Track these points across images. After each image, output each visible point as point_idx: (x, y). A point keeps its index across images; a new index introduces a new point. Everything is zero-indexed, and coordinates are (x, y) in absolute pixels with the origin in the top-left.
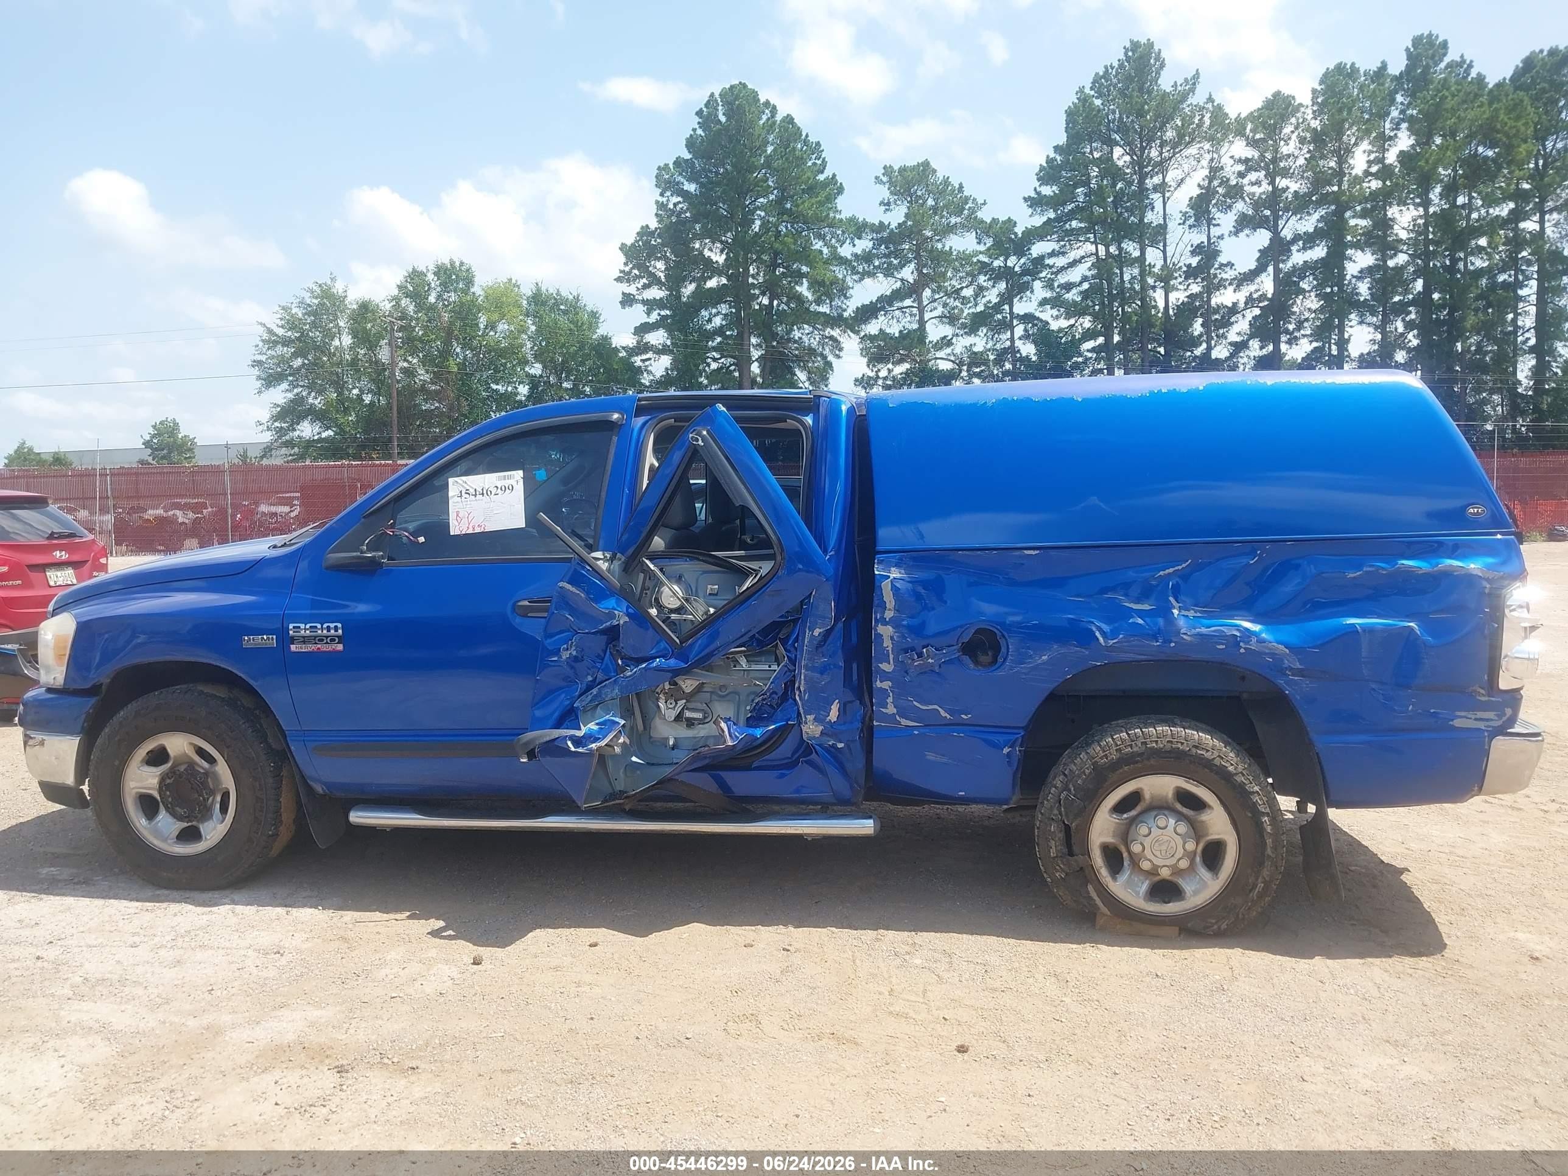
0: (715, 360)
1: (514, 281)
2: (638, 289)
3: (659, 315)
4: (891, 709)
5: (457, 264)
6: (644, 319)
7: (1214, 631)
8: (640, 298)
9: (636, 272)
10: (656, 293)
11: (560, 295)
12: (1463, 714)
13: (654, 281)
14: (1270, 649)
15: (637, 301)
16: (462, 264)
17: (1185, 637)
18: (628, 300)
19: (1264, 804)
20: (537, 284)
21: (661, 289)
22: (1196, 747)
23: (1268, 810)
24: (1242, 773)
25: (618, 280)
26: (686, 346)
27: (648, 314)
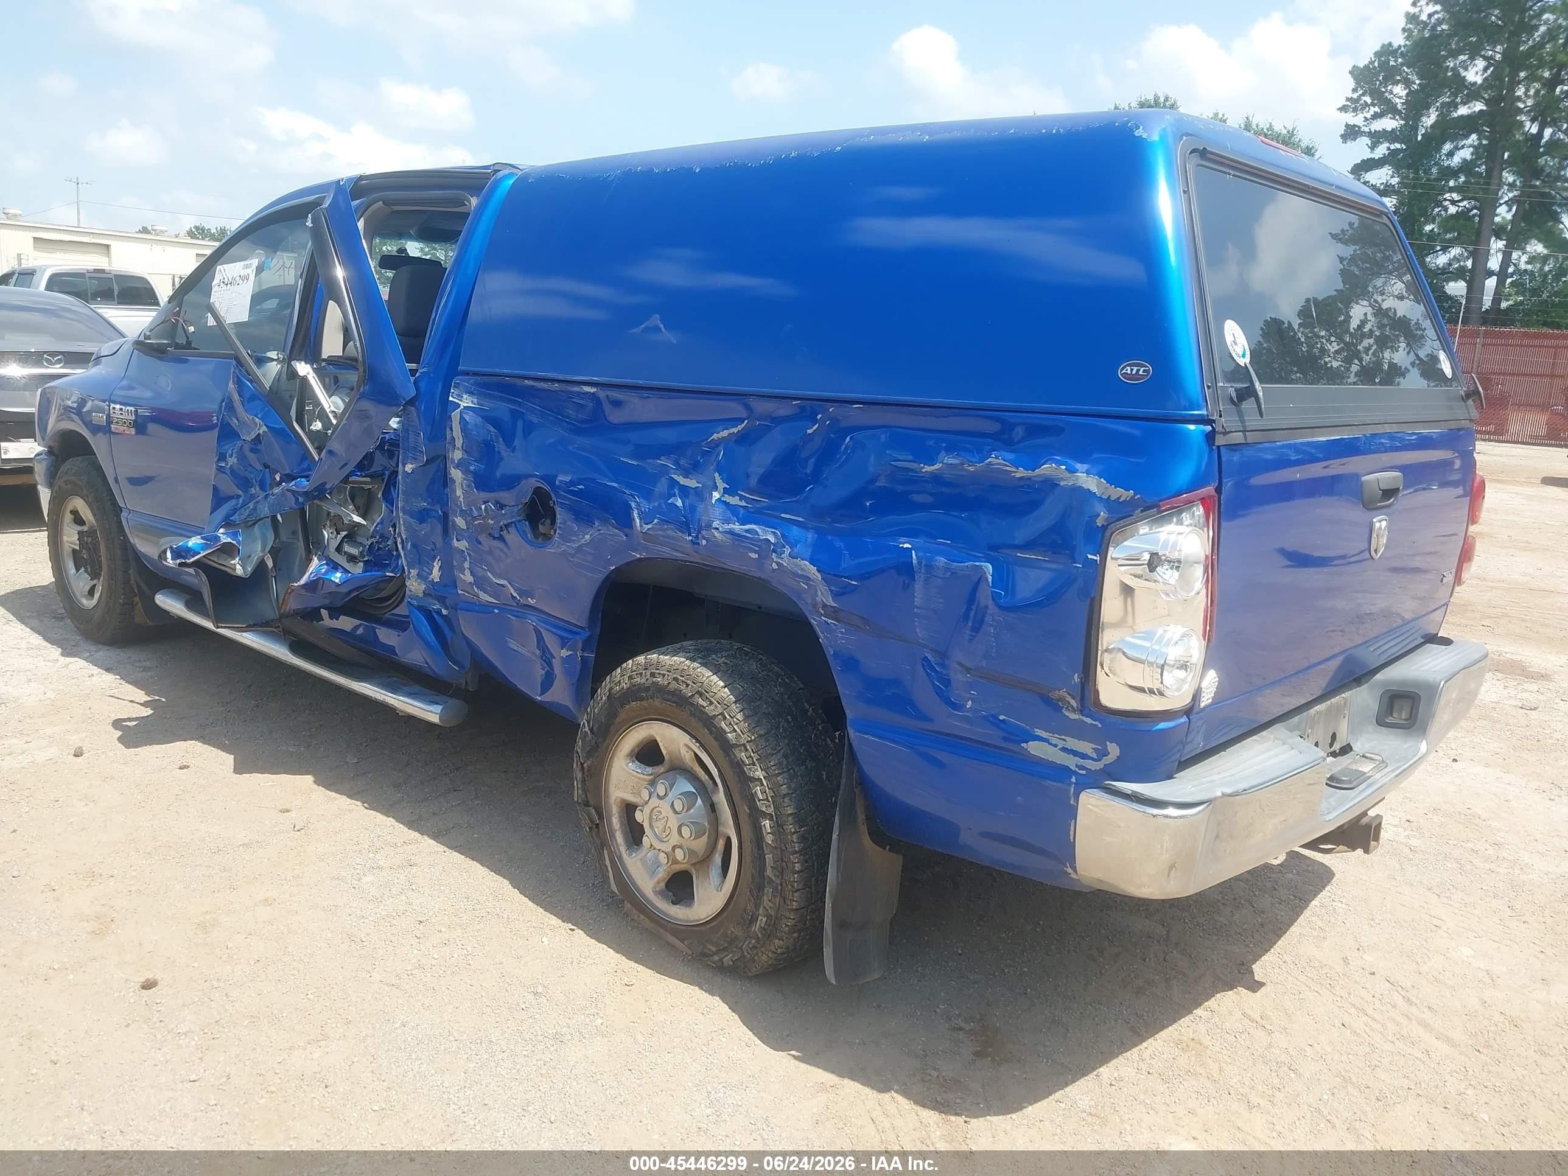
0: (1453, 202)
1: (1220, 116)
2: (1366, 119)
3: (1389, 149)
4: (468, 578)
5: (1162, 100)
6: (1367, 155)
7: (747, 531)
8: (1367, 130)
9: (1368, 99)
10: (1389, 124)
11: (1273, 130)
12: (1044, 734)
13: (1389, 109)
14: (802, 569)
15: (1363, 134)
16: (1167, 99)
17: (716, 534)
18: (1351, 133)
19: (767, 800)
20: (1247, 118)
21: (1394, 118)
22: (701, 695)
23: (771, 810)
24: (744, 745)
25: (1343, 109)
26: (1414, 187)
27: (1373, 148)
